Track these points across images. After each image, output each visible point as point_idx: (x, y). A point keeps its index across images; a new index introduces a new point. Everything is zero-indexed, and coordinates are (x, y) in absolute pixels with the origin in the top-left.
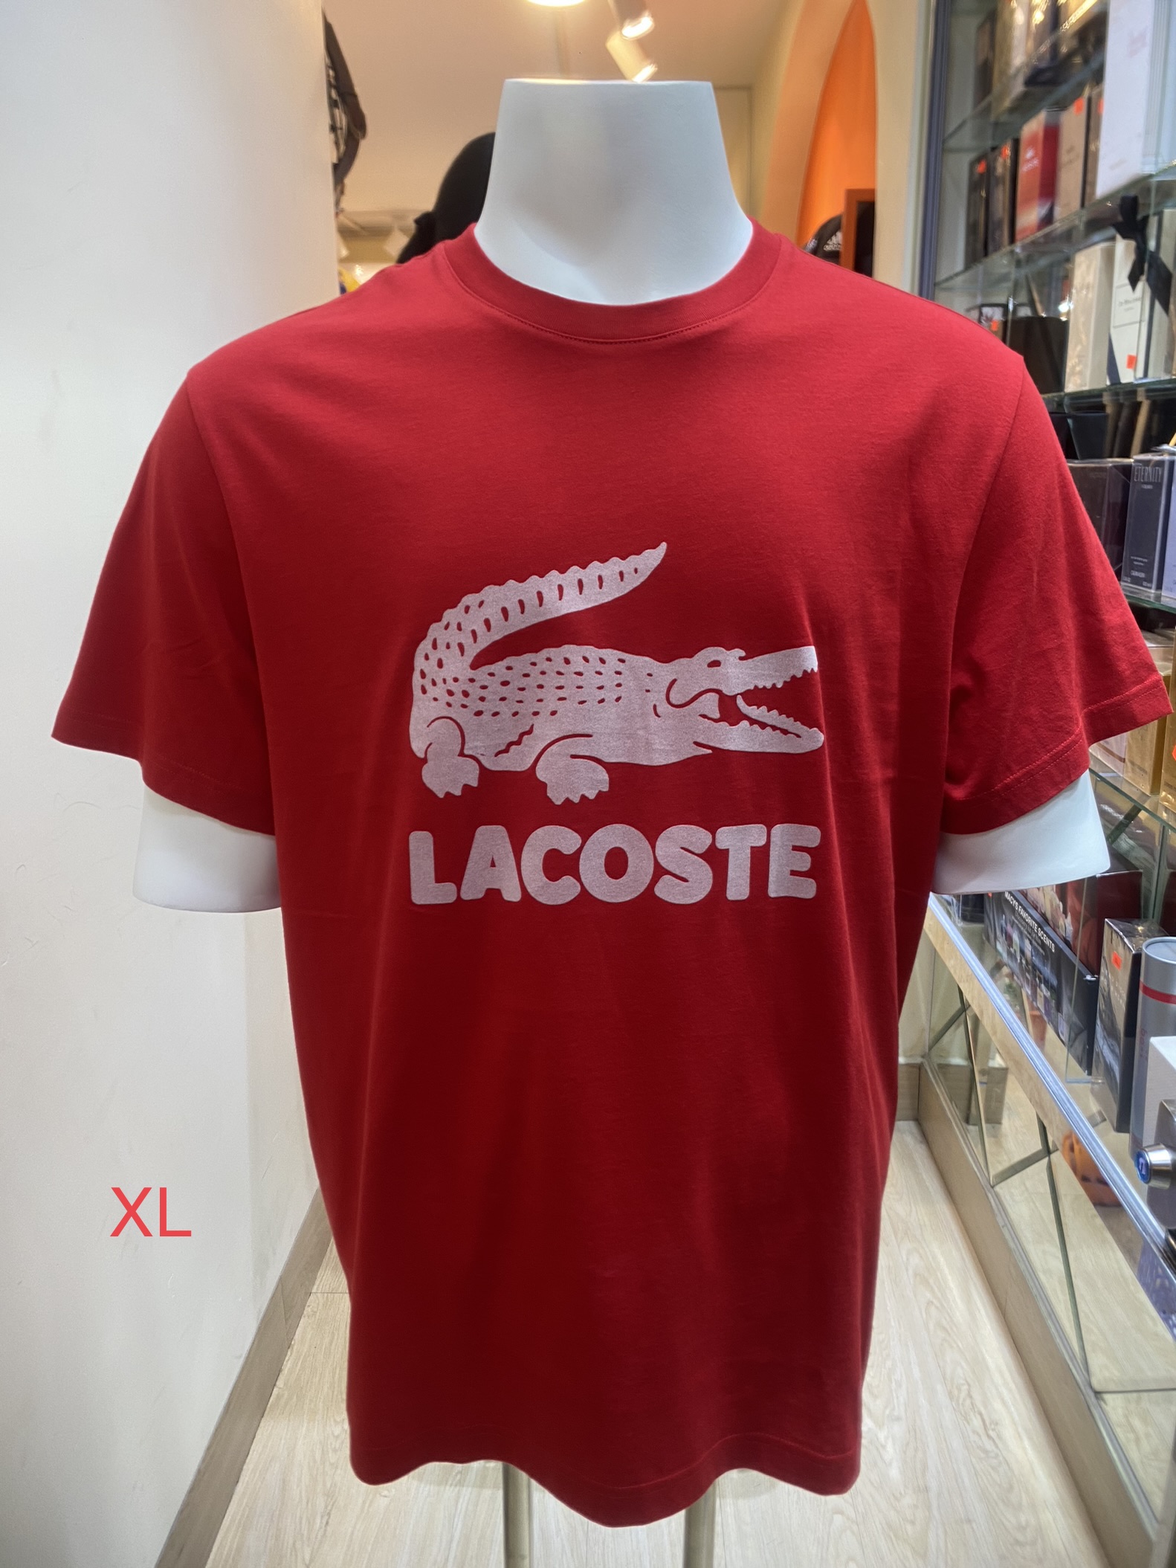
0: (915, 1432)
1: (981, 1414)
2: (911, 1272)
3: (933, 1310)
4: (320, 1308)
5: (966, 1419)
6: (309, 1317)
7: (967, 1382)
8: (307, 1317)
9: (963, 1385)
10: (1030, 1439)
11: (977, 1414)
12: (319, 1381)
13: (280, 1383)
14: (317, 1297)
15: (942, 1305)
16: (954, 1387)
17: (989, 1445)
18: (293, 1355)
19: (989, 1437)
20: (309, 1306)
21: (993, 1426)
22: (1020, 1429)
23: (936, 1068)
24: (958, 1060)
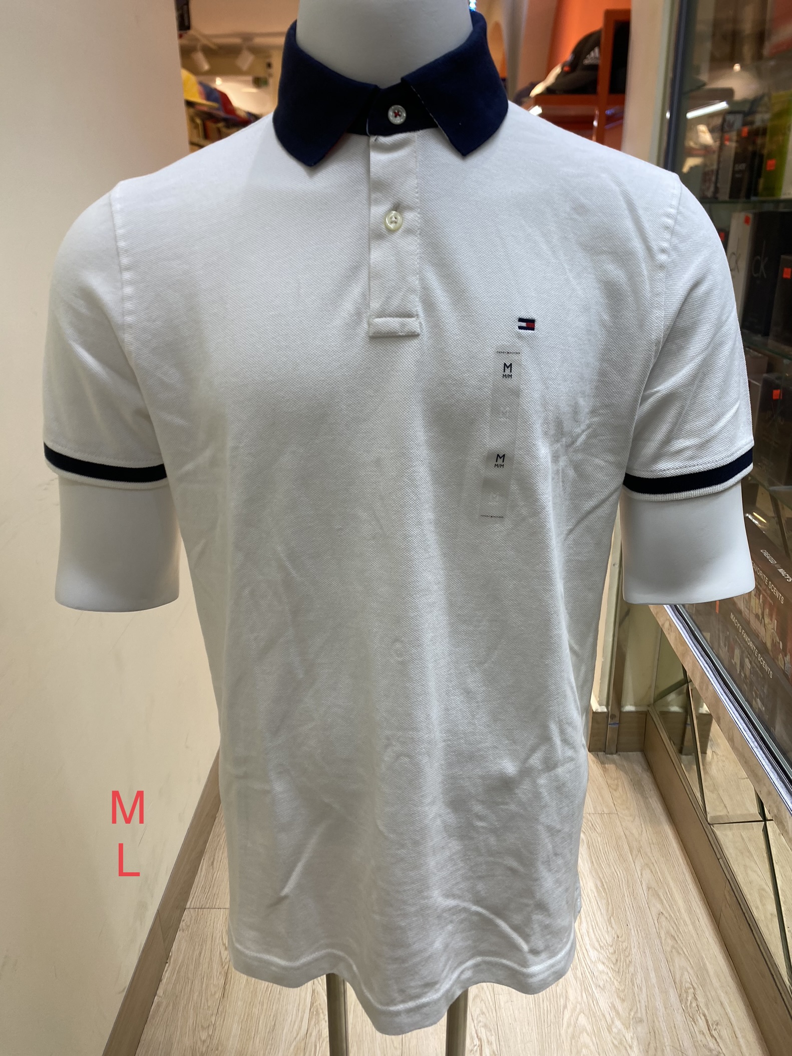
0: (655, 1033)
1: (705, 1016)
2: (645, 888)
3: (663, 919)
4: (193, 921)
5: (693, 1020)
6: (183, 931)
7: (692, 985)
8: (181, 931)
9: (690, 988)
10: (744, 1037)
11: (701, 1015)
12: (191, 989)
13: (160, 992)
14: (190, 912)
15: (670, 915)
16: (683, 991)
17: (712, 1044)
18: (171, 966)
19: (712, 1036)
20: (183, 921)
21: (715, 1027)
22: (736, 1029)
23: (659, 713)
24: (675, 709)
